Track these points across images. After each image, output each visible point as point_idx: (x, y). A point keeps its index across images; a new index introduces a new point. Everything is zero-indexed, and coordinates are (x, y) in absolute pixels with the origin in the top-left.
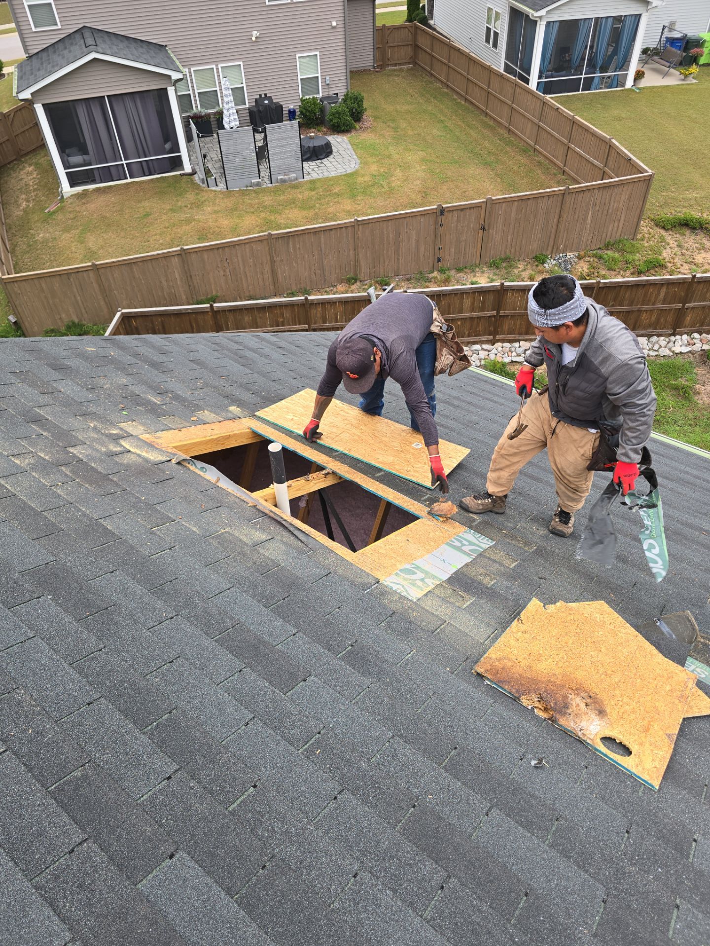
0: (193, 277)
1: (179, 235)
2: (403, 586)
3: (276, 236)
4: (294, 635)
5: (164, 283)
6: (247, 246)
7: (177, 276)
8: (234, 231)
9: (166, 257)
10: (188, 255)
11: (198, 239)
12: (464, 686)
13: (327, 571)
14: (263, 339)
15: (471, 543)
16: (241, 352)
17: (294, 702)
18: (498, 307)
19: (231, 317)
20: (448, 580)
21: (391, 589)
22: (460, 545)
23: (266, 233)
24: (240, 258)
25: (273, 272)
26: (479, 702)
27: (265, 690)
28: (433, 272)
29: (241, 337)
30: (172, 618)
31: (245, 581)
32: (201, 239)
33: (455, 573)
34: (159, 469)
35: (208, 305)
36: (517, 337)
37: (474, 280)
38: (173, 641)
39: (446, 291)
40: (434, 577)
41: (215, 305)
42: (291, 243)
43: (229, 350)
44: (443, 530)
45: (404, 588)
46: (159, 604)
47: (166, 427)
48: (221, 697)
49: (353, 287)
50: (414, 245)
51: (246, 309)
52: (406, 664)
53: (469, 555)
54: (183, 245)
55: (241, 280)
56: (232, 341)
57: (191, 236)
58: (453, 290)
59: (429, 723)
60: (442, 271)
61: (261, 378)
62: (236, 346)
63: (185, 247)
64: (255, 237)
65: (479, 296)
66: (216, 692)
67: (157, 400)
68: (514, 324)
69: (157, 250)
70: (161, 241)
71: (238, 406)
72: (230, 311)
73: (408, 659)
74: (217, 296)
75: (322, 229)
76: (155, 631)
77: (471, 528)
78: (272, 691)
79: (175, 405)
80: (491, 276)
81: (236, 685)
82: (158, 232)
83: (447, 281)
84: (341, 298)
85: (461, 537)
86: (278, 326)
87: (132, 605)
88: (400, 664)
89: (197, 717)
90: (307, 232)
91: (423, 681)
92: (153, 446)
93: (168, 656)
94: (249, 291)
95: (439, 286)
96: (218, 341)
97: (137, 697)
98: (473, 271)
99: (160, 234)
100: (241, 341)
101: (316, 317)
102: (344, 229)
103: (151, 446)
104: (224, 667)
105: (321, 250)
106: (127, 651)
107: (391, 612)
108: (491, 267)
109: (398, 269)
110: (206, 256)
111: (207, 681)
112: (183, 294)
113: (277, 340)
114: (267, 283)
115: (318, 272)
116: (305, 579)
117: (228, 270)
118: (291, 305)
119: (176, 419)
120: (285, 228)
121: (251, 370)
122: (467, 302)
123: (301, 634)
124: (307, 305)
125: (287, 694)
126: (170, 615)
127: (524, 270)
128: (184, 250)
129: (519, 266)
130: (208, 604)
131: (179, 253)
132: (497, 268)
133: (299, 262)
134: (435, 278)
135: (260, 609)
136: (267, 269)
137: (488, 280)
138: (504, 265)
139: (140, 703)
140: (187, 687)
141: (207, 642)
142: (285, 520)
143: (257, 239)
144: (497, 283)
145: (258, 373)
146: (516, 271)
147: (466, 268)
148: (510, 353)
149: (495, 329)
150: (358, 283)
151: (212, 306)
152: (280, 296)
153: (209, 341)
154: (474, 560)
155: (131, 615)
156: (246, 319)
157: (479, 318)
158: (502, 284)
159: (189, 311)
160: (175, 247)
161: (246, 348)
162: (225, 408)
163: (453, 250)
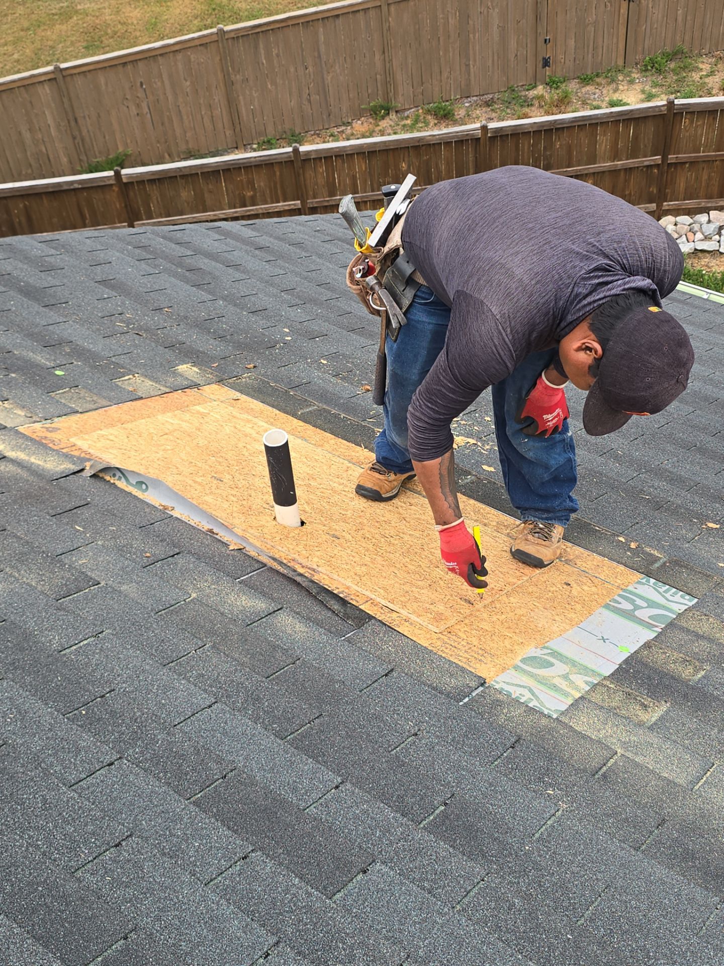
0: (80, 121)
1: (50, 43)
2: (530, 690)
3: (232, 35)
4: (337, 787)
5: (27, 135)
6: (179, 56)
7: (50, 121)
8: (153, 28)
9: (28, 85)
10: (69, 78)
11: (86, 48)
12: (661, 872)
13: (386, 667)
14: (227, 234)
15: (652, 604)
16: (188, 261)
17: (349, 911)
18: (664, 146)
19: (154, 192)
20: (612, 674)
21: (509, 695)
22: (629, 607)
23: (214, 30)
24: (167, 82)
25: (231, 103)
26: (691, 901)
27: (293, 890)
28: (535, 87)
29: (187, 232)
30: (112, 764)
31: (238, 692)
32: (90, 48)
33: (626, 661)
34: (61, 489)
35: (111, 173)
36: (704, 203)
37: (616, 97)
38: (118, 806)
39: (562, 121)
40: (585, 670)
41: (124, 172)
42: (261, 46)
43: (166, 257)
44: (596, 581)
45: (533, 694)
46: (86, 740)
47: (65, 410)
48: (214, 906)
49: (384, 124)
50: (496, 37)
51: (183, 177)
52: (549, 835)
53: (650, 626)
54: (58, 60)
55: (171, 121)
56: (171, 240)
57: (72, 43)
58: (576, 119)
59: (602, 944)
60: (552, 84)
61: (231, 308)
62: (180, 251)
63: (63, 66)
64: (193, 39)
65: (627, 127)
66: (204, 898)
67: (42, 358)
68: (697, 178)
69: (9, 73)
70: (16, 56)
71: (195, 364)
72: (152, 181)
73: (552, 826)
74: (126, 155)
75: (320, 16)
76: (83, 788)
77: (649, 574)
78: (307, 892)
79: (78, 366)
80: (647, 88)
81: (239, 882)
82: (11, 39)
83: (562, 103)
84: (361, 146)
85: (631, 593)
86: (245, 206)
87: (37, 744)
88: (537, 835)
89: (174, 945)
90: (290, 23)
91: (584, 865)
92: (45, 446)
93: (111, 834)
94: (187, 142)
95: (548, 113)
96: (145, 242)
97: (62, 912)
98: (613, 81)
99: (14, 43)
100: (186, 239)
101: (316, 184)
102: (361, 13)
103: (40, 445)
104: (214, 851)
105: (319, 56)
106: (37, 828)
107: (513, 740)
108: (647, 70)
109: (468, 85)
110: (102, 79)
111: (186, 878)
112: (62, 154)
113: (255, 234)
114: (220, 125)
115: (315, 98)
116: (348, 683)
117: (144, 105)
118: (267, 165)
119: (83, 393)
120: (249, 19)
121: (210, 293)
122: (604, 141)
123: (349, 786)
124: (298, 162)
125: (335, 898)
126: (108, 759)
127: (712, 73)
128: (62, 70)
129: (701, 66)
130: (174, 735)
131: (52, 76)
132: (659, 71)
133: (279, 81)
134: (540, 98)
135: (269, 741)
136: (218, 97)
137: (643, 96)
138: (672, 65)
139: (69, 923)
140: (150, 890)
141: (179, 805)
142: (301, 575)
143: (197, 43)
144: (660, 102)
145: (224, 298)
146: (696, 76)
147: (597, 76)
148: (690, 235)
149: (659, 191)
150: (393, 116)
151: (118, 174)
152: (246, 147)
153: (129, 243)
154: (660, 634)
155: (37, 761)
156: (184, 194)
157: (629, 170)
158: (671, 104)
159: (76, 186)
160: (43, 66)
161: (198, 252)
162: (169, 368)
163: (572, 43)
